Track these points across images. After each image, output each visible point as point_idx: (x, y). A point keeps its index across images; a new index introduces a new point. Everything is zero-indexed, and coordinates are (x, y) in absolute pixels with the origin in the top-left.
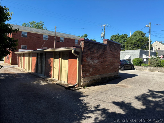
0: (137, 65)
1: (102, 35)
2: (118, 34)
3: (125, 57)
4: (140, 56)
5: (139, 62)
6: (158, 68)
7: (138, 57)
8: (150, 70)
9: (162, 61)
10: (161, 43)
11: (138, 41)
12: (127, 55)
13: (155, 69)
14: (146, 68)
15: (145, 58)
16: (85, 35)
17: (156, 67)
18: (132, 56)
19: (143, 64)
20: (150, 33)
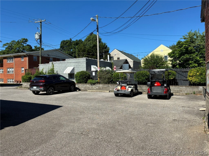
0: (81, 83)
1: (37, 37)
2: (71, 40)
3: (65, 71)
4: (87, 69)
5: (84, 78)
6: (109, 86)
7: (85, 69)
8: (99, 89)
9: (114, 75)
10: (121, 52)
11: (92, 48)
12: (68, 66)
13: (106, 88)
14: (94, 86)
15: (94, 71)
16: (24, 39)
17: (106, 83)
18: (76, 67)
19: (89, 81)
20: (98, 31)
